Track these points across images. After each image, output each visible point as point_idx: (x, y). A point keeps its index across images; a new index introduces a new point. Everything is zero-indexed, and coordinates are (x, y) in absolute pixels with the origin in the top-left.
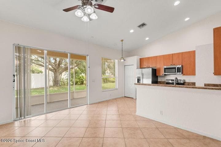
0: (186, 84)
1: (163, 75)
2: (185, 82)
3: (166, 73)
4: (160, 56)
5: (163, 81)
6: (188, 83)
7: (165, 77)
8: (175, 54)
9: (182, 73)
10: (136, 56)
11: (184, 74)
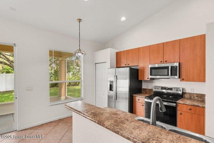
0: (186, 96)
1: (149, 79)
2: (184, 92)
3: (153, 77)
4: (143, 48)
5: (149, 88)
6: (190, 94)
7: (152, 82)
8: (167, 43)
9: (179, 78)
10: (110, 48)
11: (183, 79)
